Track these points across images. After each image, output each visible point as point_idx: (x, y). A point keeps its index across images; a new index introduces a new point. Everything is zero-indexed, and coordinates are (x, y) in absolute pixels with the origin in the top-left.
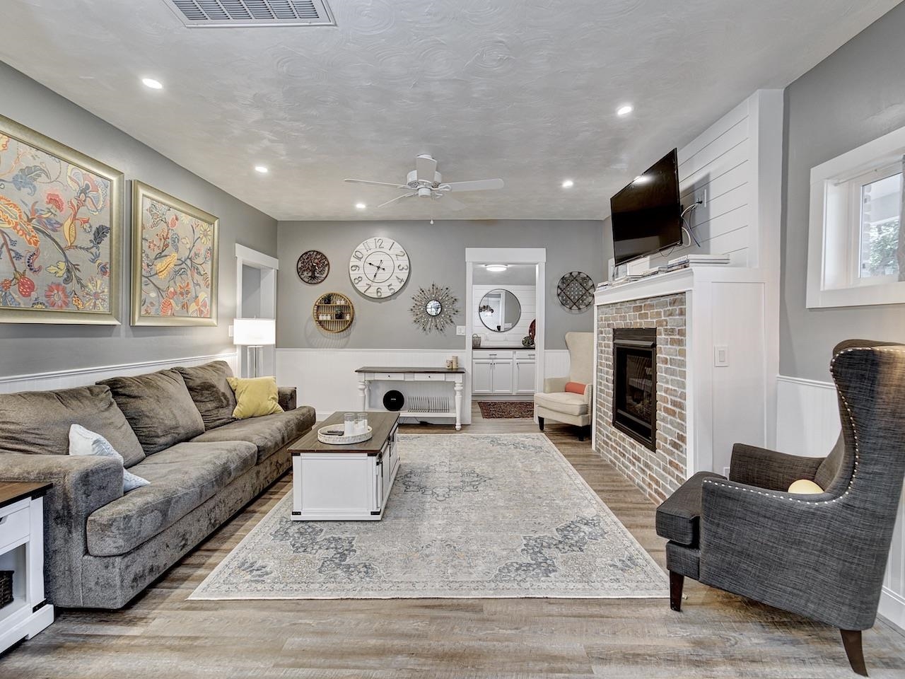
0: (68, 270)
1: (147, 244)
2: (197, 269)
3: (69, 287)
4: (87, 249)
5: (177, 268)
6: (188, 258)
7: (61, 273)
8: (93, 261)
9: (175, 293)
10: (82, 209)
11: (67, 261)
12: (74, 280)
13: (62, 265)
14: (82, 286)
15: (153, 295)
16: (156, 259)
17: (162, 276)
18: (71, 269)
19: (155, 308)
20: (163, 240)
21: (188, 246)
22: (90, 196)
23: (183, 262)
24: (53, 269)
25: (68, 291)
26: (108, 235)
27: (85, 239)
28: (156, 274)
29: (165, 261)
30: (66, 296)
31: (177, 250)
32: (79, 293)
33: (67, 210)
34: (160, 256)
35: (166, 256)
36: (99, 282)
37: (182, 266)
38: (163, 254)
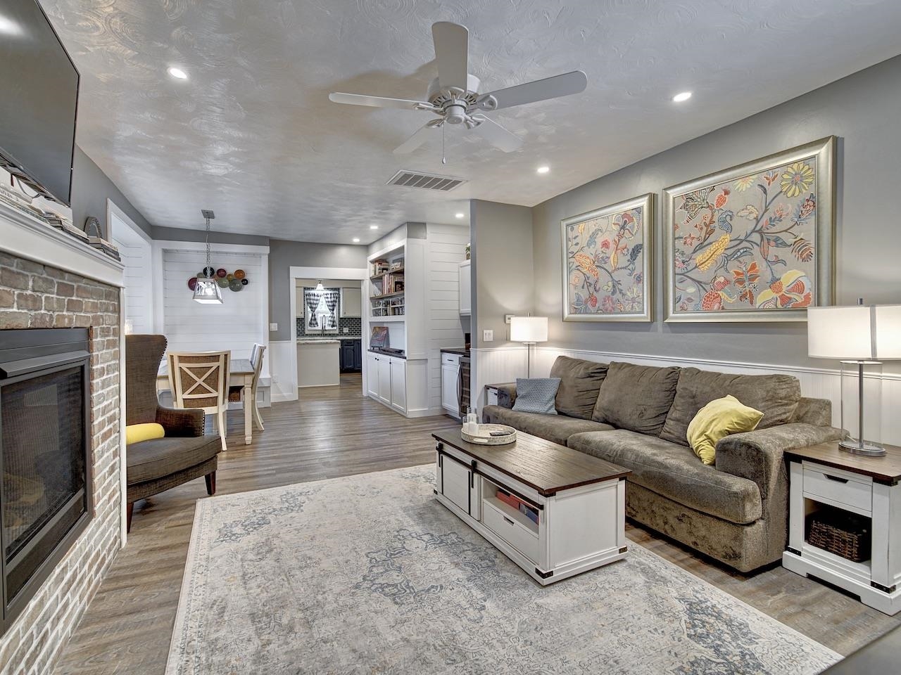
0: (614, 286)
1: (682, 241)
2: (777, 239)
3: (615, 297)
4: (625, 268)
5: (729, 252)
6: (754, 231)
7: (609, 289)
8: (630, 275)
9: (727, 282)
10: (622, 240)
11: (613, 280)
12: (618, 292)
13: (610, 284)
14: (623, 295)
15: (691, 290)
16: (695, 251)
17: (704, 268)
18: (616, 284)
19: (693, 303)
20: (705, 228)
21: (752, 216)
22: (627, 227)
23: (742, 241)
24: (606, 287)
25: (614, 299)
26: (641, 250)
27: (624, 261)
28: (696, 267)
29: (708, 251)
30: (613, 304)
31: (729, 229)
32: (621, 300)
33: (612, 246)
34: (701, 247)
35: (711, 243)
36: (635, 289)
37: (740, 247)
38: (706, 243)
